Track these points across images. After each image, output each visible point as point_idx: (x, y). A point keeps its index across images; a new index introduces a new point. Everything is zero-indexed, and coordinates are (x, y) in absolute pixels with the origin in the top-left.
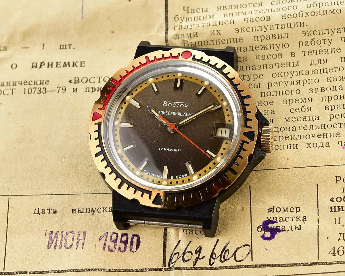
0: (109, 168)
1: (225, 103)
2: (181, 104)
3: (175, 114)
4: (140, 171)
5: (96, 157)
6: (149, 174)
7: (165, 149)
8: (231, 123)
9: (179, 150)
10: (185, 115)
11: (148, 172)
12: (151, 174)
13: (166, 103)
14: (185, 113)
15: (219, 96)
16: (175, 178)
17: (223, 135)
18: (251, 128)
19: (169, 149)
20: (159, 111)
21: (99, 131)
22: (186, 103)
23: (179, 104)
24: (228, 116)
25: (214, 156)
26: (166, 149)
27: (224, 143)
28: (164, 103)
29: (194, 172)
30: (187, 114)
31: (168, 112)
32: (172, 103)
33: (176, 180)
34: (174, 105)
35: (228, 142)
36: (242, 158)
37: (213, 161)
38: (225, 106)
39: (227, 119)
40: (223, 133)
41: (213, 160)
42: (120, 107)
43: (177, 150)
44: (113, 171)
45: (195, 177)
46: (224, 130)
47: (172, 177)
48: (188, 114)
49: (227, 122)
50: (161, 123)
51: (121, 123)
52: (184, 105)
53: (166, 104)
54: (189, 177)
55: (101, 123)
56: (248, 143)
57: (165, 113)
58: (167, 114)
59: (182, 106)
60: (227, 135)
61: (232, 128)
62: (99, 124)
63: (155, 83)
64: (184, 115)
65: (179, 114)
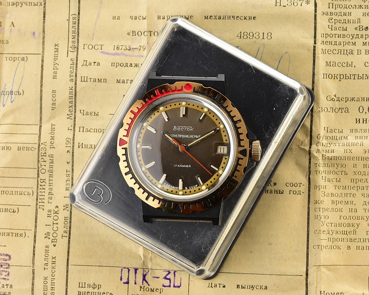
0: (137, 184)
1: (222, 126)
2: (187, 128)
3: (183, 136)
4: (161, 185)
5: (126, 175)
7: (179, 166)
8: (228, 142)
9: (190, 166)
11: (167, 185)
12: (170, 186)
13: (175, 127)
14: (191, 136)
15: (217, 120)
16: (188, 188)
17: (222, 152)
18: (244, 146)
20: (171, 135)
21: (126, 154)
22: (191, 127)
23: (186, 128)
24: (225, 136)
25: (217, 169)
27: (224, 158)
28: (174, 128)
29: (203, 184)
31: (178, 135)
32: (181, 128)
33: (189, 190)
34: (182, 129)
35: (227, 157)
36: (239, 171)
37: (217, 174)
38: (222, 129)
39: (224, 139)
40: (222, 150)
41: (216, 172)
42: (140, 133)
43: (188, 166)
44: (141, 186)
45: (204, 187)
46: (222, 147)
47: (186, 188)
48: (194, 136)
49: (225, 141)
50: (174, 145)
51: (142, 146)
52: (190, 129)
54: (199, 187)
55: (127, 148)
56: (242, 159)
57: (176, 136)
58: (178, 136)
59: (188, 129)
60: (226, 152)
61: (228, 145)
62: (126, 149)
63: (165, 111)
65: (187, 136)
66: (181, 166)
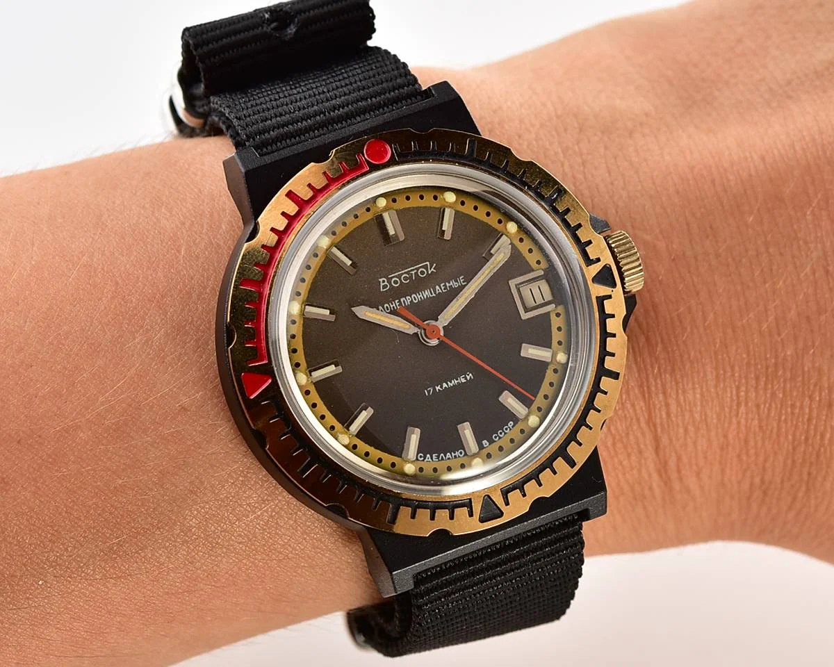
1: (511, 228)
2: (417, 269)
3: (417, 298)
4: (412, 463)
6: (432, 458)
7: (438, 388)
8: (545, 265)
9: (470, 376)
10: (440, 291)
11: (428, 456)
12: (438, 457)
13: (384, 281)
14: (437, 287)
15: (489, 214)
16: (491, 442)
19: (447, 384)
20: (380, 308)
22: (428, 263)
23: (413, 272)
24: (530, 251)
26: (441, 387)
27: (553, 316)
28: (382, 284)
29: (528, 411)
30: (443, 288)
32: (399, 277)
33: (495, 446)
34: (406, 279)
35: (560, 310)
36: (613, 335)
37: (551, 367)
38: (515, 233)
39: (531, 259)
40: (536, 295)
41: (548, 367)
43: (466, 379)
45: (533, 421)
46: (534, 286)
47: (485, 442)
48: (445, 285)
49: (535, 267)
51: (310, 372)
52: (426, 268)
53: (386, 283)
54: (519, 427)
56: (609, 297)
57: (395, 305)
58: (400, 304)
59: (422, 273)
63: (335, 246)
64: (437, 292)
65: (427, 294)
66: (445, 385)
